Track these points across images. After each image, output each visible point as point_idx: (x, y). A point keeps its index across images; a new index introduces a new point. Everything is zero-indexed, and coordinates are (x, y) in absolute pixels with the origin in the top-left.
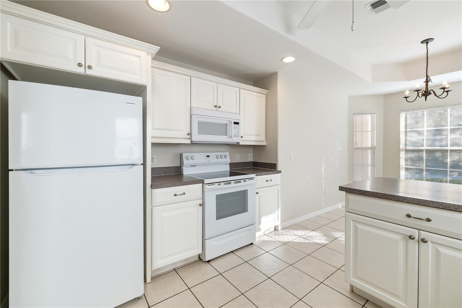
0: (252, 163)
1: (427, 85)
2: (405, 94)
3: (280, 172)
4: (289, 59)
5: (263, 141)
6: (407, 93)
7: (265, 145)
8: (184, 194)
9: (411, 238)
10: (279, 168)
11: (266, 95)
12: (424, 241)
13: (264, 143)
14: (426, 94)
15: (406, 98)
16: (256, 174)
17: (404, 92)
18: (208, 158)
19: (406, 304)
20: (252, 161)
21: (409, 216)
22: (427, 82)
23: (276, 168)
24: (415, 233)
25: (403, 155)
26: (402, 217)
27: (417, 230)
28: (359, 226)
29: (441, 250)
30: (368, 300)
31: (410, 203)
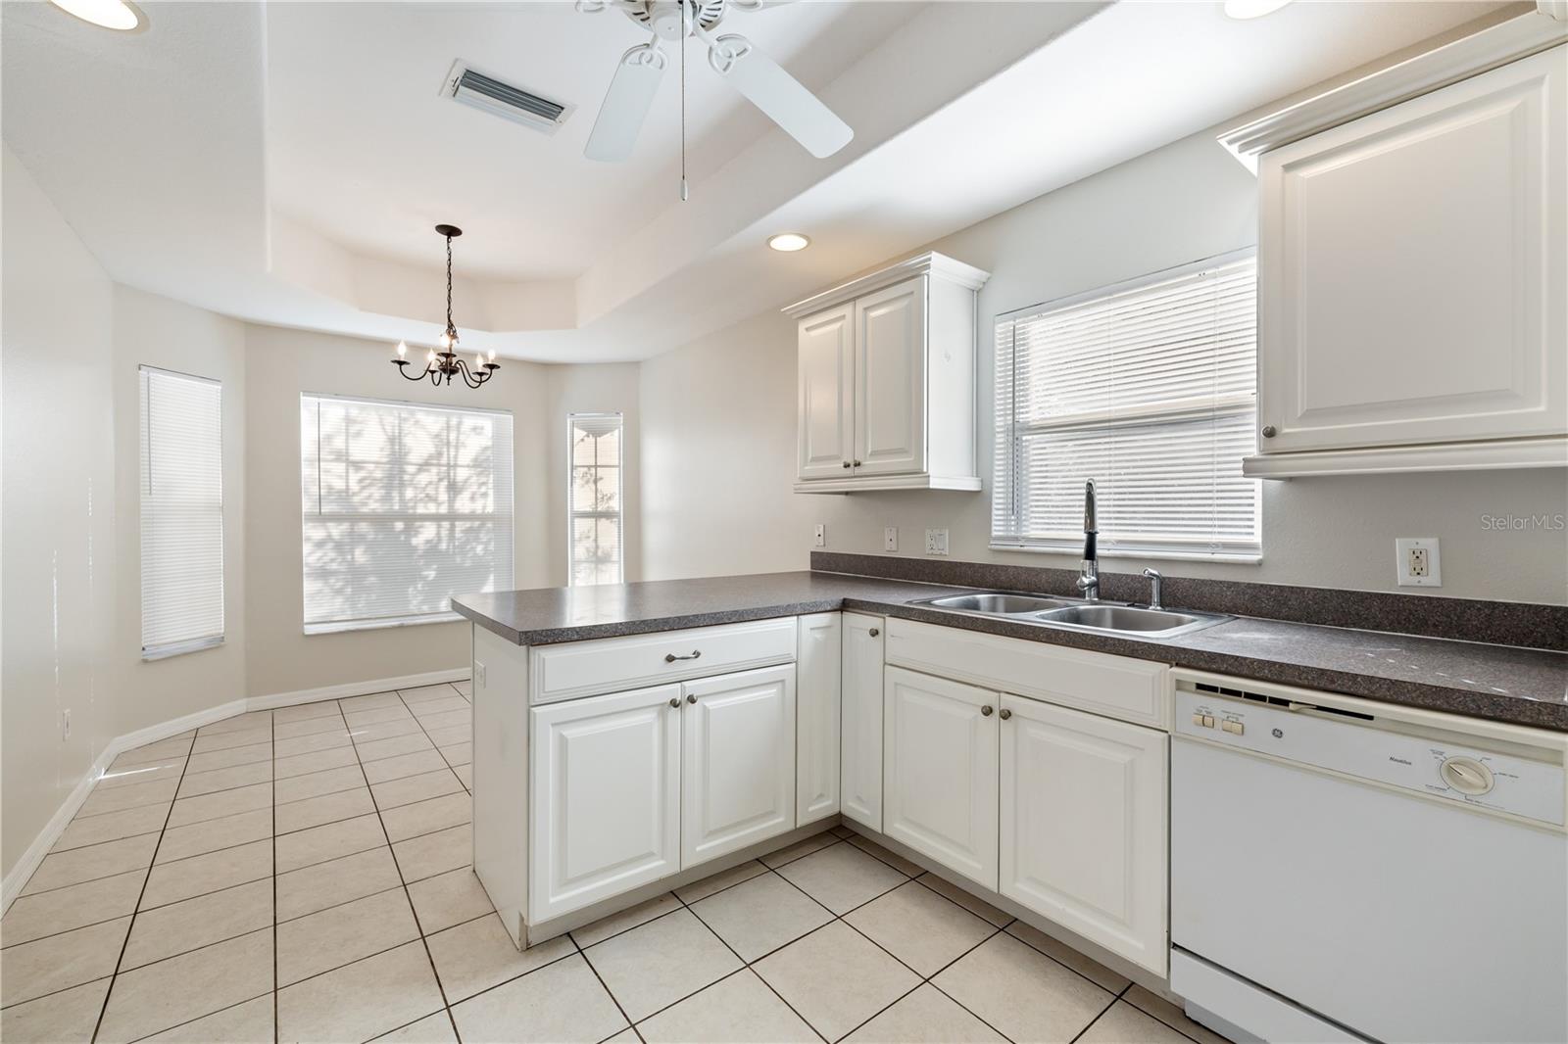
1: (451, 345)
2: (395, 353)
9: (674, 704)
12: (692, 700)
14: (449, 369)
17: (390, 344)
19: (662, 858)
21: (670, 659)
22: (451, 337)
24: (675, 692)
26: (657, 667)
27: (679, 684)
28: (570, 733)
29: (712, 704)
30: (568, 934)
31: (674, 630)
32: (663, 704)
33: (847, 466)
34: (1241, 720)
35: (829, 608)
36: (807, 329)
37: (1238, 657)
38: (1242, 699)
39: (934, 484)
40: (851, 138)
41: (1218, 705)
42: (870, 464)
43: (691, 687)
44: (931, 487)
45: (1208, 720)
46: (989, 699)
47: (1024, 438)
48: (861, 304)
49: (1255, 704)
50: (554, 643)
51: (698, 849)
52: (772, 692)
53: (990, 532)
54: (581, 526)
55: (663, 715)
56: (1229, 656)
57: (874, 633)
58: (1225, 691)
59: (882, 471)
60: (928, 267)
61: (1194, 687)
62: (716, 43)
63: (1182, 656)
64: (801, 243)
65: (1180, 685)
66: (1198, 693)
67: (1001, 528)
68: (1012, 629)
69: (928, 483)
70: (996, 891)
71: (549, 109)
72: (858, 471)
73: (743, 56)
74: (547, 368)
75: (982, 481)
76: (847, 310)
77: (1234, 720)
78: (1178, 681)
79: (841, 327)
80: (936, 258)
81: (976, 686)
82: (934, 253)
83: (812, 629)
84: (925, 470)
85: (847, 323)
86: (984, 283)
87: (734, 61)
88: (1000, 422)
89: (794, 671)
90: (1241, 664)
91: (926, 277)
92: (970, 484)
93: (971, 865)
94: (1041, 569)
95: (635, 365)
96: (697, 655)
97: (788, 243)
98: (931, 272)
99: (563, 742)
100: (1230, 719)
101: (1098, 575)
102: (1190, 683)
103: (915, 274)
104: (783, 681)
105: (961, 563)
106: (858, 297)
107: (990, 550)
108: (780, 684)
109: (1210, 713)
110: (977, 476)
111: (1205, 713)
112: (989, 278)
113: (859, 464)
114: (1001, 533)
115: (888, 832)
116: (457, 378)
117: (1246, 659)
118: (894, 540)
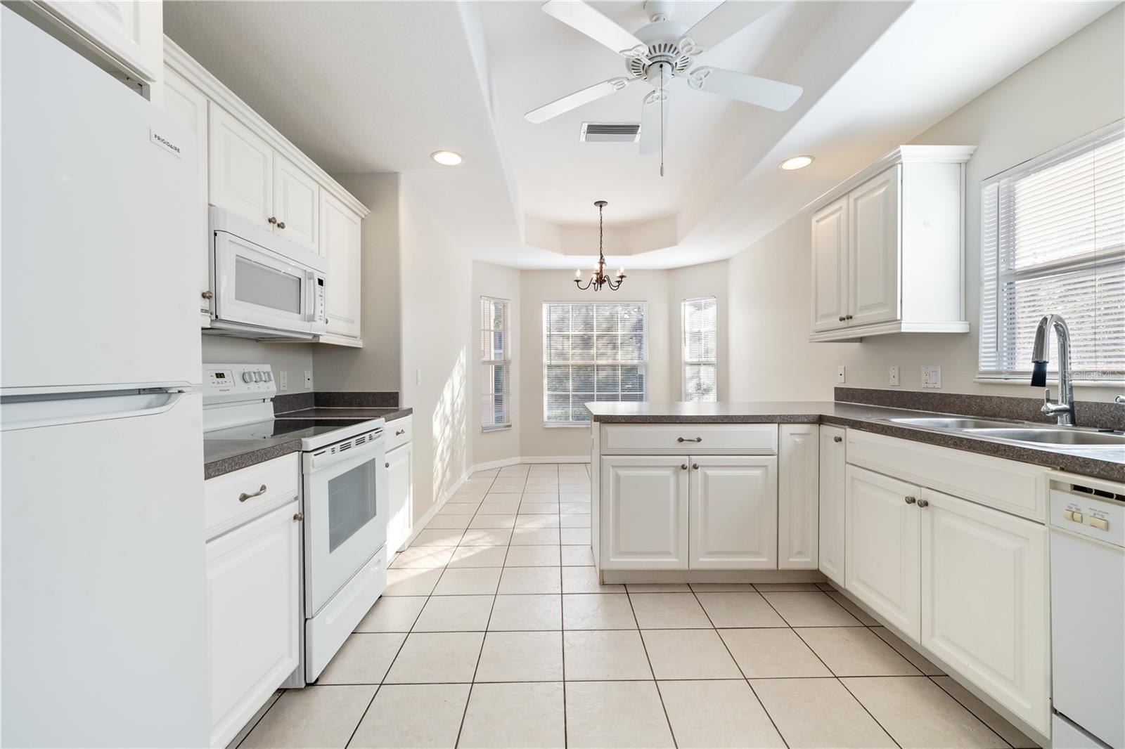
0: (313, 396)
1: (601, 267)
2: (575, 275)
3: (410, 411)
4: (448, 158)
5: (356, 338)
6: (578, 275)
7: (361, 347)
8: (263, 488)
9: (683, 467)
10: (405, 403)
11: (362, 219)
12: (695, 467)
13: (358, 343)
14: (601, 280)
15: (578, 281)
16: (386, 416)
17: (573, 271)
18: (220, 380)
19: (677, 558)
20: (313, 391)
21: (681, 440)
22: (602, 263)
23: (397, 405)
24: (685, 460)
25: (545, 371)
26: (672, 444)
27: (688, 457)
28: (622, 472)
29: (710, 472)
30: (625, 585)
31: (682, 423)
32: (677, 467)
33: (842, 319)
34: (1106, 517)
35: (806, 420)
36: (817, 222)
37: (1109, 462)
38: (1092, 495)
39: (906, 328)
40: (802, 92)
41: (1087, 504)
42: (859, 317)
43: (695, 460)
44: (903, 331)
45: (1077, 516)
46: (912, 491)
47: (1016, 282)
48: (853, 196)
49: (1100, 500)
50: (611, 423)
51: (701, 560)
52: (757, 472)
53: (978, 367)
54: (689, 371)
55: (676, 473)
56: (1101, 461)
57: (839, 440)
58: (1099, 493)
59: (869, 321)
60: (900, 157)
61: (1069, 488)
62: (690, 76)
63: (1061, 461)
64: (807, 161)
65: (1054, 485)
66: (1073, 493)
67: (994, 364)
68: (929, 438)
69: (901, 329)
70: (919, 643)
71: (631, 129)
72: (851, 322)
73: (708, 76)
74: (670, 271)
75: (970, 324)
76: (842, 203)
77: (1100, 517)
78: (1051, 481)
79: (840, 216)
80: (905, 150)
81: (906, 482)
82: (901, 146)
83: (791, 434)
84: (899, 318)
85: (843, 212)
86: (971, 155)
87: (704, 81)
88: (988, 271)
89: (776, 460)
90: (1112, 468)
91: (899, 166)
92: (959, 327)
93: (902, 620)
94: (1022, 399)
95: (725, 261)
96: (699, 440)
97: (797, 163)
98: (903, 159)
99: (617, 477)
100: (1096, 516)
101: (1072, 404)
102: (1067, 484)
103: (892, 164)
104: (766, 466)
105: (950, 394)
106: (850, 191)
107: (975, 382)
108: (764, 468)
109: (1079, 510)
110: (965, 320)
111: (1074, 510)
112: (975, 150)
113: (851, 318)
114: (993, 369)
115: (848, 588)
116: (605, 285)
117: (1116, 464)
118: (897, 377)
